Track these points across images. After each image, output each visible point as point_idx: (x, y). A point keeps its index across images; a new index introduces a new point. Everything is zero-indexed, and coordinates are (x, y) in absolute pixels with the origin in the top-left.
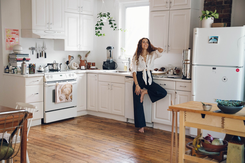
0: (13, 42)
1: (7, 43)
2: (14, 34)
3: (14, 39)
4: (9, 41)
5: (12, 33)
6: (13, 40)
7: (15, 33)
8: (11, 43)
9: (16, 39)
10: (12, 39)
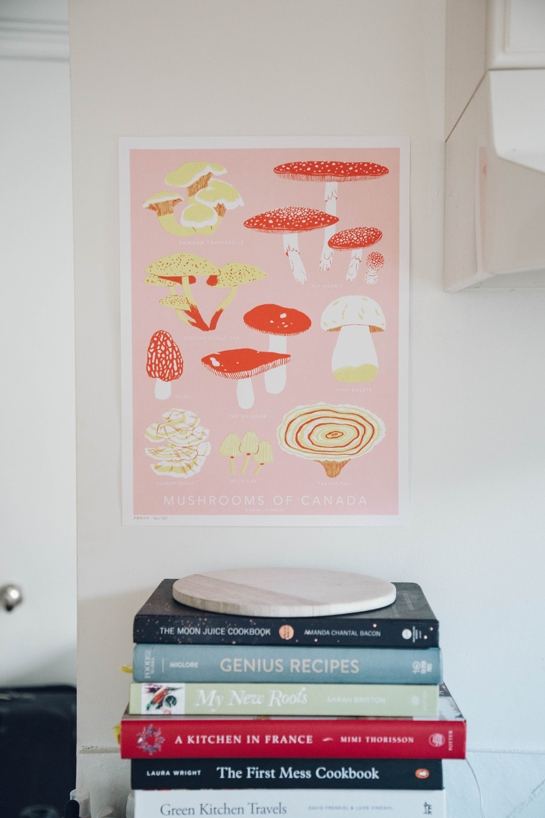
0: (274, 376)
1: (163, 389)
2: (291, 239)
3: (297, 322)
4: (192, 362)
5: (261, 223)
6: (276, 343)
7: (320, 220)
8: (244, 387)
9: (324, 319)
10: (264, 318)
